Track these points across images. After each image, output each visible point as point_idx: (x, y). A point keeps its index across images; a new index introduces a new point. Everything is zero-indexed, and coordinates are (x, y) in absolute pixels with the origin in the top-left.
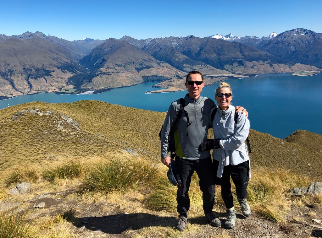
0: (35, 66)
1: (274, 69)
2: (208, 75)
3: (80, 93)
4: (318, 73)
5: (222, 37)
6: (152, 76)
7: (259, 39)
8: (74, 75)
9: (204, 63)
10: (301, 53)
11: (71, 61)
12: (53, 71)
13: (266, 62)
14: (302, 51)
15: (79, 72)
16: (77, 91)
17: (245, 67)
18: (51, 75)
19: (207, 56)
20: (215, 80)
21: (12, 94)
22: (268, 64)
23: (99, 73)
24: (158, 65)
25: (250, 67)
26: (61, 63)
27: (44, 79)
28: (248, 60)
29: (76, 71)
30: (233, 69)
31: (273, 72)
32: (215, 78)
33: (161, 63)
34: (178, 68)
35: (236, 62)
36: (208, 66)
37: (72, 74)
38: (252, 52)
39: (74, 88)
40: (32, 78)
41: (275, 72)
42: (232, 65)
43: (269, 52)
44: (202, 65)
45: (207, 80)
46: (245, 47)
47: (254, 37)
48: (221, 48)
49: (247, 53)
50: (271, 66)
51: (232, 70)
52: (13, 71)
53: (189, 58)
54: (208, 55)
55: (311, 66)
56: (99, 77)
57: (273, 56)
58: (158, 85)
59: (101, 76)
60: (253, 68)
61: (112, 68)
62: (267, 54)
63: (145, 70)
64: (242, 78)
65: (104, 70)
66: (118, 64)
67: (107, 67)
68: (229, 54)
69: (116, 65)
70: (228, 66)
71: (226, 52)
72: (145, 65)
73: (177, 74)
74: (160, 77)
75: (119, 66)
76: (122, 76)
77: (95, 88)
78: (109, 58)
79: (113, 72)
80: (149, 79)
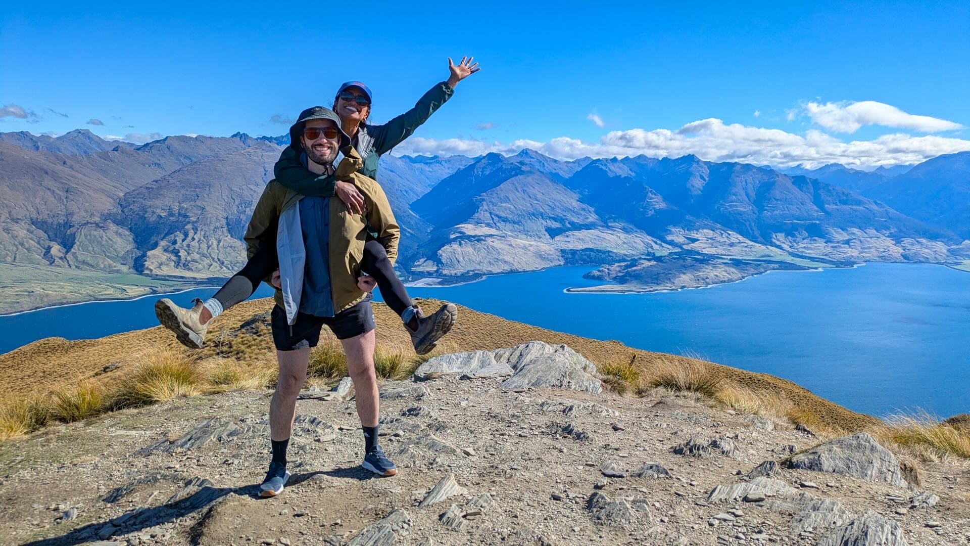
1: (905, 249)
2: (728, 258)
6: (587, 250)
9: (718, 226)
13: (884, 232)
17: (826, 242)
19: (727, 209)
22: (888, 237)
23: (457, 234)
24: (602, 224)
25: (841, 242)
28: (835, 226)
30: (794, 244)
31: (902, 258)
35: (803, 228)
36: (729, 234)
38: (848, 204)
41: (906, 258)
42: (794, 236)
43: (893, 206)
46: (829, 190)
48: (765, 191)
49: (834, 207)
50: (898, 242)
51: (791, 247)
54: (731, 206)
56: (455, 246)
57: (904, 216)
58: (599, 273)
59: (460, 243)
60: (848, 244)
61: (488, 225)
62: (887, 212)
63: (570, 233)
64: (816, 268)
65: (469, 229)
66: (503, 215)
67: (478, 223)
68: (785, 206)
69: (497, 216)
70: (781, 236)
71: (777, 200)
72: (569, 223)
73: (650, 250)
74: (604, 252)
75: (505, 220)
76: (510, 245)
77: (445, 272)
78: (483, 200)
79: (491, 236)
80: (576, 256)
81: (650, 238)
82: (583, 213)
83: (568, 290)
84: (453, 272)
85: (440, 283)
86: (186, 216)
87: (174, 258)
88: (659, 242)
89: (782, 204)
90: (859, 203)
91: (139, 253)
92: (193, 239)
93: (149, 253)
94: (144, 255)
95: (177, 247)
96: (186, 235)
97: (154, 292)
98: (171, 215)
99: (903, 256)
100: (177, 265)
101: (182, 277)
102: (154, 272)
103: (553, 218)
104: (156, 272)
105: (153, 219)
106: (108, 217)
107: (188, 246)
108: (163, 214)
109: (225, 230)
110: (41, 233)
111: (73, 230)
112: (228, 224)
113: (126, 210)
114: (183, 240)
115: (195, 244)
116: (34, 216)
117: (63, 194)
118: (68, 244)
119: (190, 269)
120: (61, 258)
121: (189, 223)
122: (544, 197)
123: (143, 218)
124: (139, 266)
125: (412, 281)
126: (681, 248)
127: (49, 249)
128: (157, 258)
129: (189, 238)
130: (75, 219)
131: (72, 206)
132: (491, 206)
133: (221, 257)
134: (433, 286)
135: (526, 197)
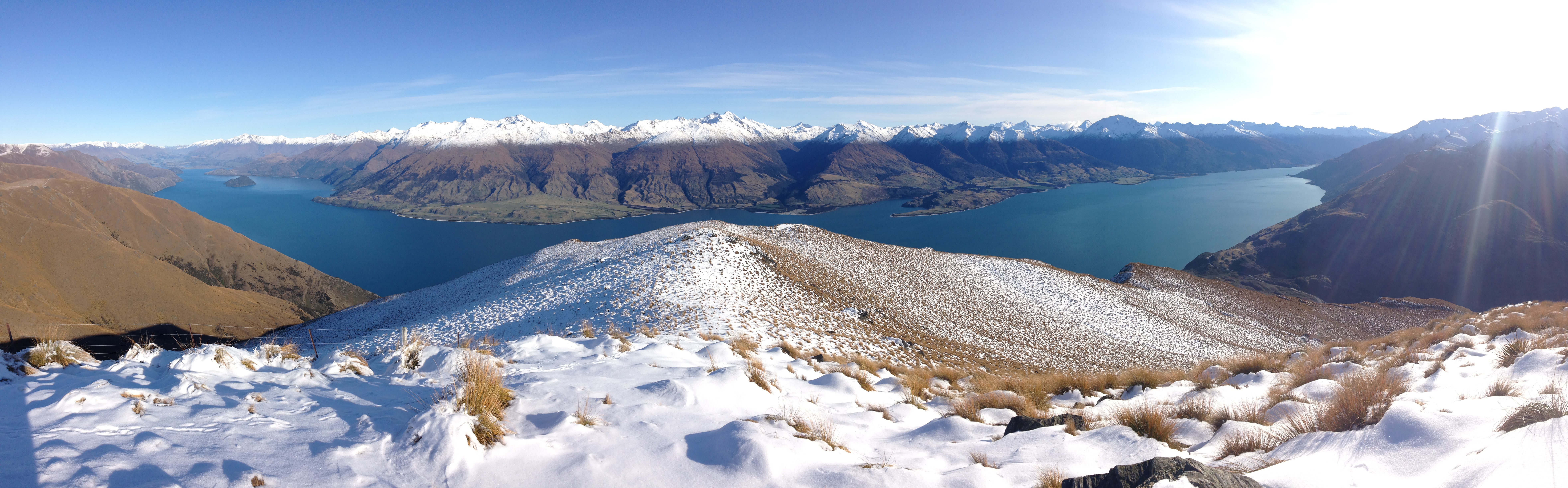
0: (720, 166)
3: (784, 211)
6: (904, 188)
8: (778, 183)
11: (774, 159)
12: (746, 175)
15: (785, 177)
16: (780, 208)
18: (742, 181)
21: (684, 206)
23: (818, 180)
24: (913, 170)
26: (759, 163)
27: (730, 185)
29: (781, 176)
32: (1004, 191)
33: (917, 166)
34: (945, 174)
37: (775, 180)
39: (775, 203)
40: (713, 184)
48: (1012, 144)
52: (688, 172)
53: (963, 159)
56: (817, 187)
57: (1088, 155)
58: (912, 203)
59: (820, 185)
60: (1060, 174)
61: (838, 174)
62: (1079, 153)
63: (891, 177)
64: (1044, 190)
65: (826, 176)
66: (848, 166)
67: (832, 173)
69: (845, 168)
70: (1023, 172)
72: (891, 170)
73: (945, 186)
74: (915, 189)
75: (849, 170)
76: (853, 187)
77: (810, 205)
78: (834, 156)
79: (840, 180)
80: (897, 193)
81: (944, 178)
82: (900, 163)
83: (893, 215)
84: (816, 205)
85: (806, 213)
86: (647, 170)
87: (641, 196)
88: (950, 180)
90: (1064, 149)
91: (621, 191)
92: (651, 184)
93: (627, 192)
94: (624, 193)
95: (642, 188)
96: (647, 181)
97: (629, 215)
98: (639, 168)
99: (1090, 178)
100: (642, 199)
101: (645, 207)
102: (629, 203)
103: (880, 167)
104: (630, 203)
105: (630, 171)
106: (606, 171)
107: (648, 188)
108: (635, 169)
109: (670, 178)
110: (572, 180)
111: (588, 178)
112: (671, 175)
113: (615, 167)
114: (646, 185)
115: (652, 187)
116: (570, 171)
117: (583, 158)
118: (586, 187)
119: (649, 202)
120: (582, 194)
121: (649, 174)
122: (873, 154)
123: (624, 171)
124: (621, 199)
125: (788, 211)
126: (964, 183)
127: (576, 189)
128: (631, 194)
129: (649, 183)
130: (590, 173)
131: (588, 165)
132: (840, 161)
133: (667, 195)
134: (802, 215)
135: (862, 154)
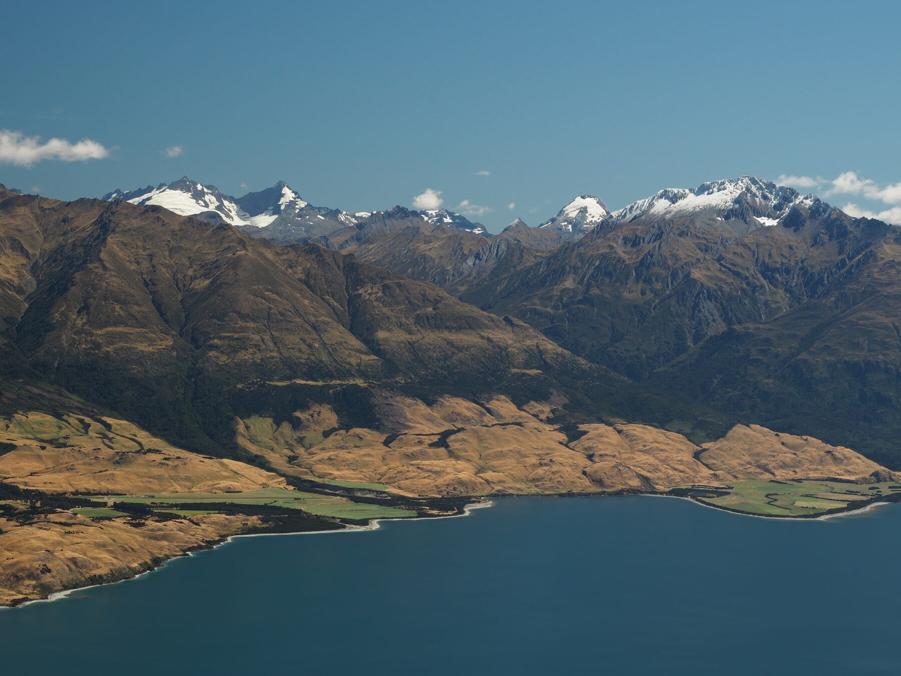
1: (590, 457)
2: (111, 501)
4: (879, 498)
5: (220, 207)
7: (486, 234)
9: (75, 400)
10: (764, 352)
13: (536, 407)
14: (767, 341)
17: (386, 443)
19: (98, 346)
20: (164, 537)
22: (549, 421)
25: (427, 440)
28: (409, 391)
30: (301, 451)
31: (586, 482)
32: (164, 518)
35: (321, 402)
36: (108, 427)
38: (437, 327)
41: (599, 482)
42: (297, 424)
43: (553, 333)
44: (59, 416)
45: (103, 538)
46: (386, 288)
47: (448, 220)
48: (212, 290)
49: (402, 336)
50: (573, 434)
51: (292, 459)
54: (111, 338)
55: (829, 447)
60: (447, 446)
62: (539, 351)
64: (365, 522)
68: (267, 337)
71: (243, 317)
89: (258, 331)
90: (465, 324)
